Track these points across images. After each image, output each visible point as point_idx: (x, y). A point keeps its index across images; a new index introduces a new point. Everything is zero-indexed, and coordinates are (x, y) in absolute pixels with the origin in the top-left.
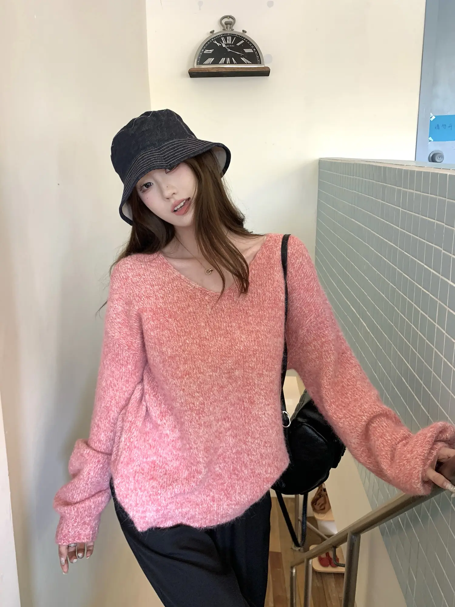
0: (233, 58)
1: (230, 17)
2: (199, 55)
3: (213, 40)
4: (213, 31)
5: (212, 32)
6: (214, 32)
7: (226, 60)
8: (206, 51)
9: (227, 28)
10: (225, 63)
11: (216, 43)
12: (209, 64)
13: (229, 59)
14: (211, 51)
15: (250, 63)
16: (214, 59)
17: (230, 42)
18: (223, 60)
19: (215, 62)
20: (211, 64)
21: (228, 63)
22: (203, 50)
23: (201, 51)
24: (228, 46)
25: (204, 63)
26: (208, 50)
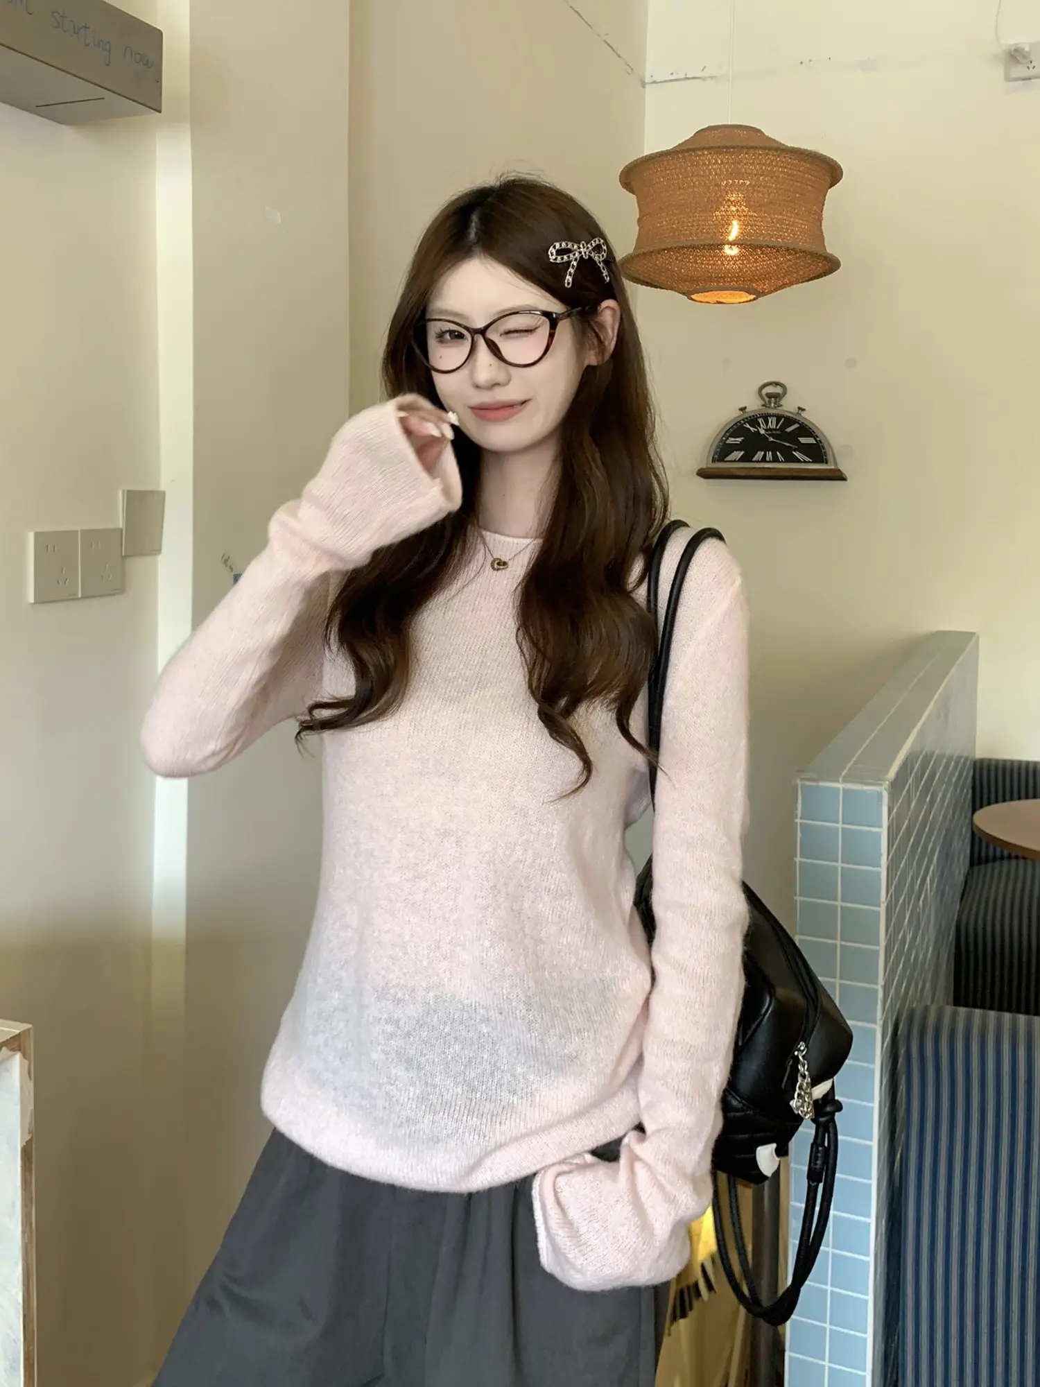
0: (778, 453)
1: (777, 384)
2: (718, 446)
3: (743, 421)
4: (745, 408)
5: (743, 409)
6: (747, 410)
7: (765, 456)
8: (731, 440)
9: (770, 403)
10: (764, 460)
11: (748, 426)
12: (735, 461)
13: (770, 453)
14: (739, 439)
15: (809, 462)
16: (743, 453)
17: (774, 427)
18: (760, 455)
20: (738, 461)
21: (768, 459)
22: (724, 439)
23: (721, 440)
24: (769, 432)
25: (726, 459)
26: (733, 439)
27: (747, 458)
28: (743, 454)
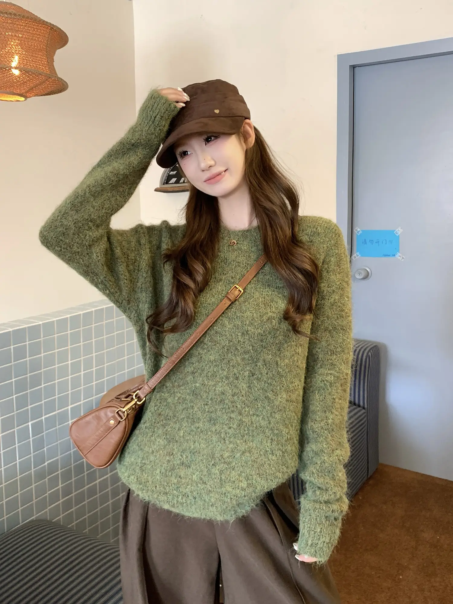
2: (166, 176)
8: (172, 173)
10: (184, 182)
12: (172, 183)
14: (175, 172)
19: (177, 182)
20: (174, 183)
23: (168, 173)
25: (170, 183)
26: (172, 172)
28: (176, 180)
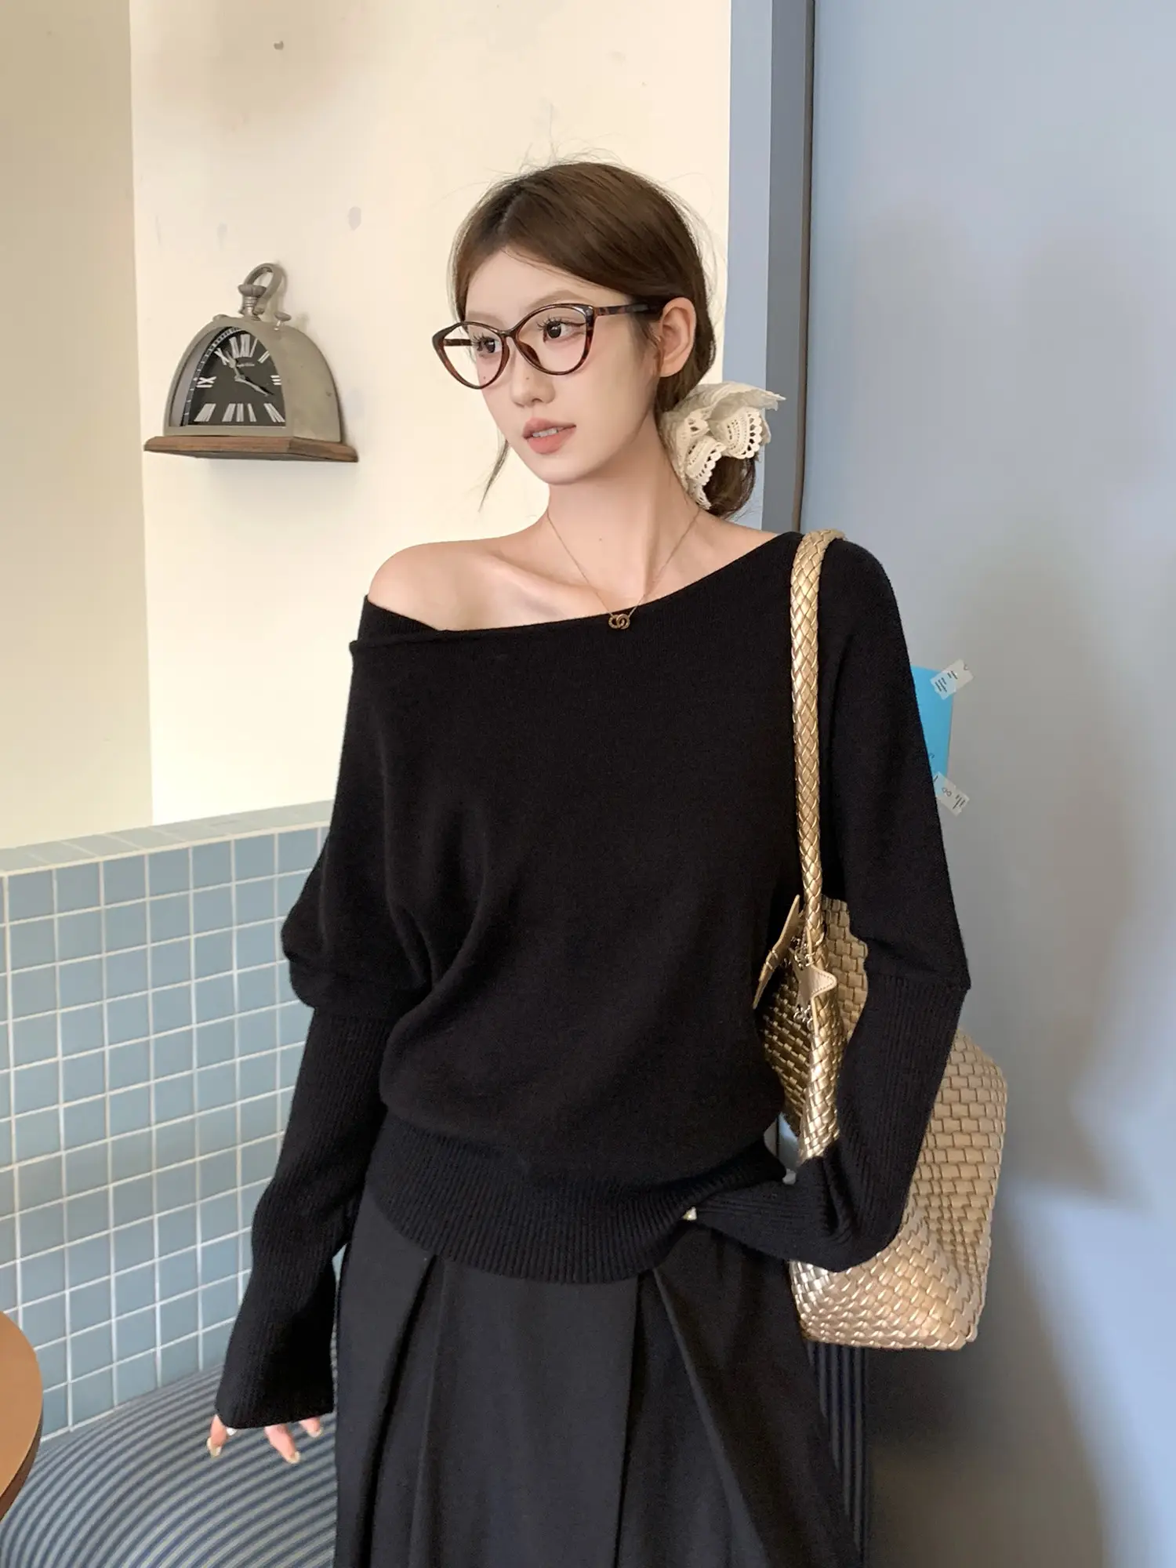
0: (250, 407)
2: (186, 393)
3: (214, 345)
7: (236, 407)
8: (202, 382)
11: (219, 353)
12: (203, 423)
13: (242, 405)
14: (211, 380)
16: (214, 405)
17: (246, 355)
18: (231, 407)
20: (208, 423)
21: (238, 420)
22: (196, 379)
23: (192, 382)
24: (242, 365)
25: (197, 420)
27: (216, 419)
28: (214, 410)
